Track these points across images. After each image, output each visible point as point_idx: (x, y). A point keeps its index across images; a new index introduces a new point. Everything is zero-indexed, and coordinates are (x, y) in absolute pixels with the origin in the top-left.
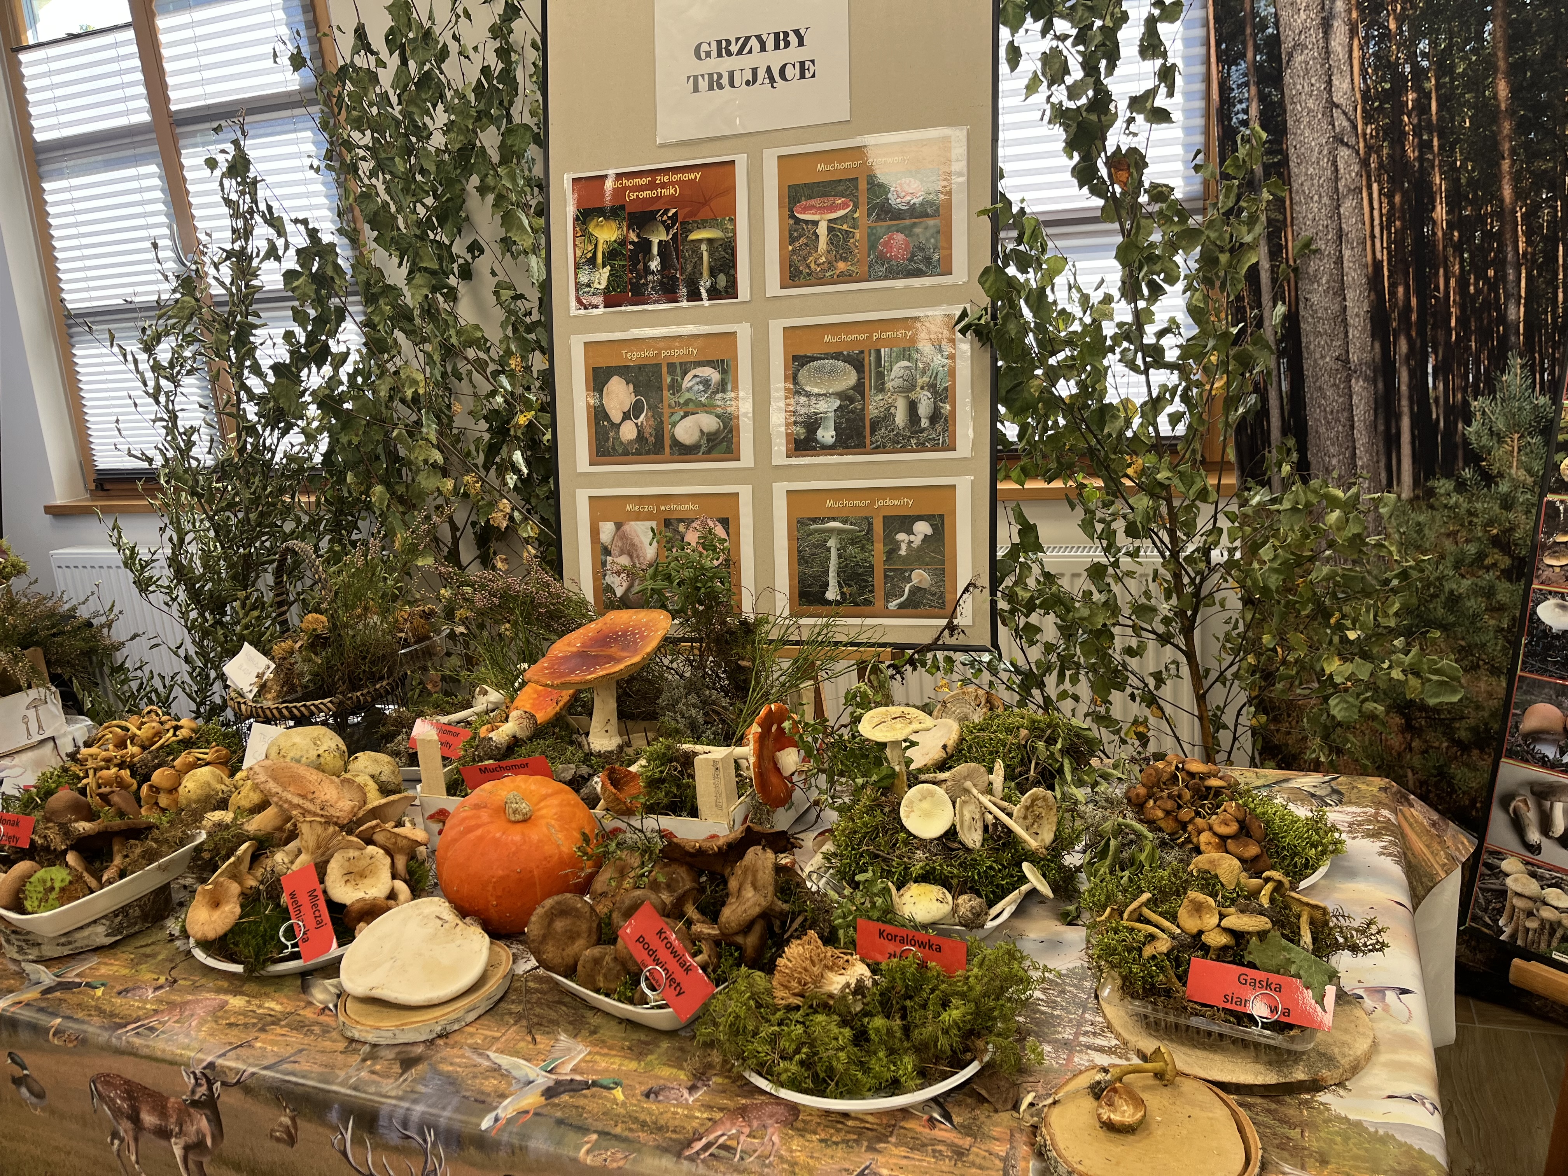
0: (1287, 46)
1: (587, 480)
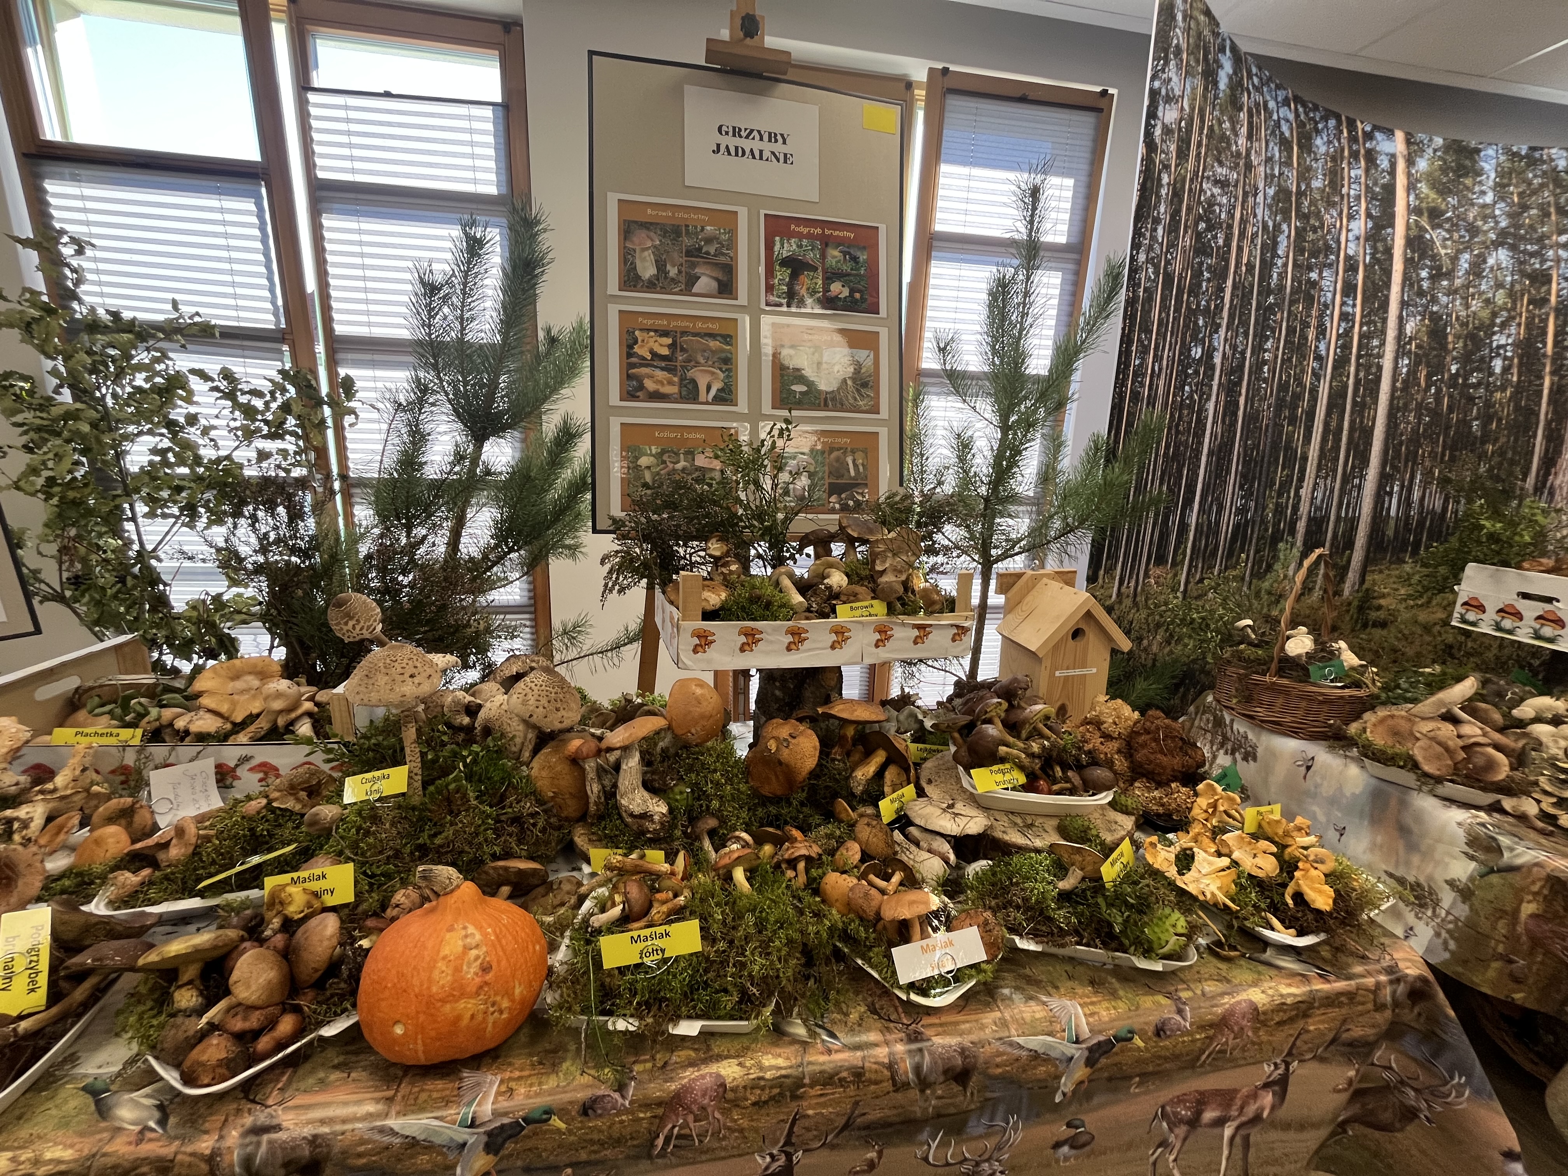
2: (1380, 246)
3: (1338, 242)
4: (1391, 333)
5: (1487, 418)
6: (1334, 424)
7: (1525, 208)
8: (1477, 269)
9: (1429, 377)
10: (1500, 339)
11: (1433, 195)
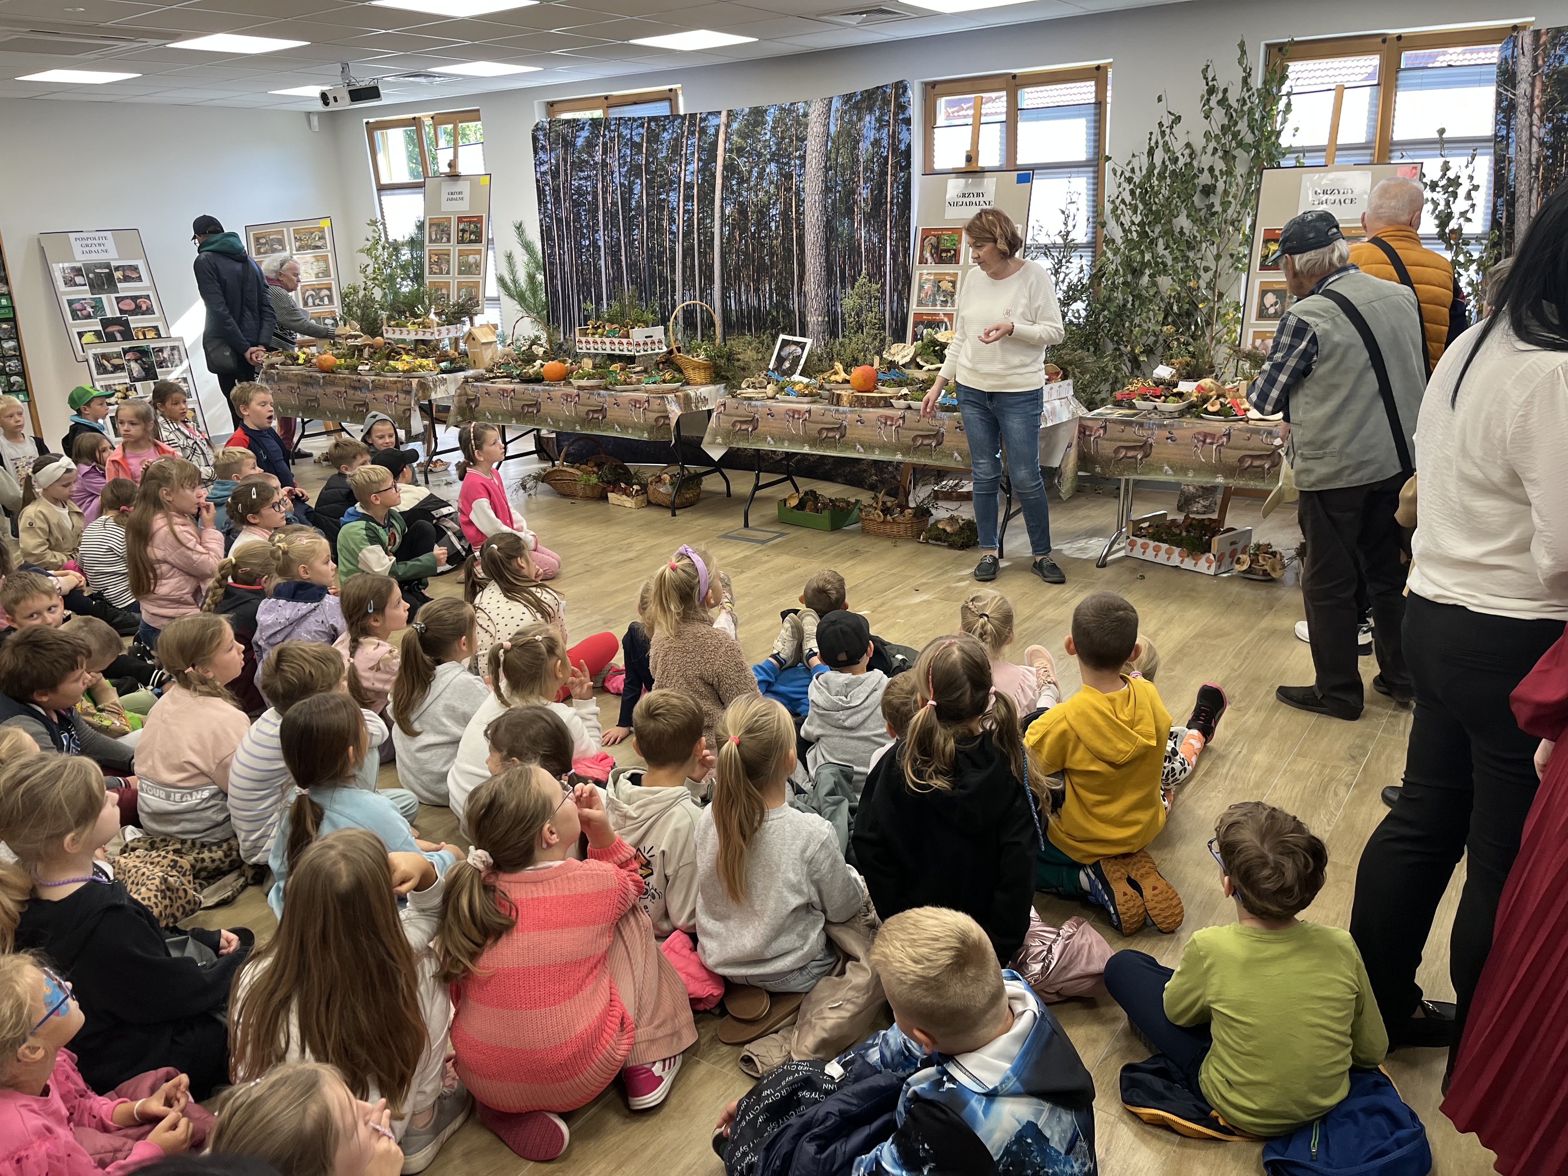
0: (1517, 195)
1: (1254, 325)
2: (707, 173)
3: (680, 178)
4: (717, 215)
5: (771, 255)
6: (688, 264)
7: (783, 138)
8: (761, 176)
9: (740, 235)
10: (773, 212)
11: (740, 140)
